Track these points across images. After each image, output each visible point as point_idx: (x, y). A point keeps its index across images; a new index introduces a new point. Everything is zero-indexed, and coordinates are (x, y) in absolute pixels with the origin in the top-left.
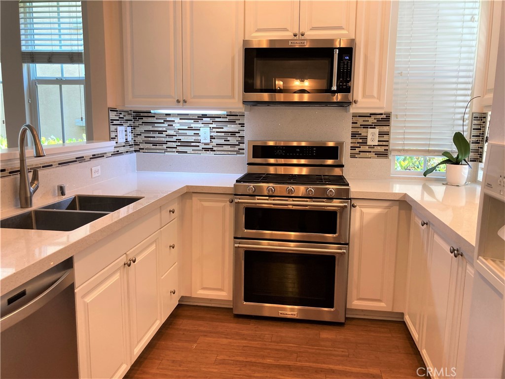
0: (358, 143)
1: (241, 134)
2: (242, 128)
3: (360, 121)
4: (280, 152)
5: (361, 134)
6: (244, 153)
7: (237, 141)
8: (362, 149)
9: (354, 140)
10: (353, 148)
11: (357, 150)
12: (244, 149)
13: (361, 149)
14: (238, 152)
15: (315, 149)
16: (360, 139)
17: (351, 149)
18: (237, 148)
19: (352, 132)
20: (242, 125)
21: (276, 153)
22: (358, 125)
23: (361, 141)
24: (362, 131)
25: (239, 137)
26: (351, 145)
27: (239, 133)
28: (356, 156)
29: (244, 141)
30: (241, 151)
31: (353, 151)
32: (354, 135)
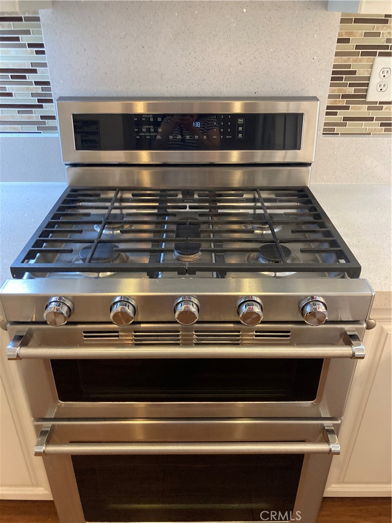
0: (344, 96)
1: (41, 75)
2: (39, 59)
3: (358, 34)
4: (148, 131)
5: (354, 72)
6: (55, 128)
7: (33, 95)
8: (353, 112)
9: (337, 90)
10: (331, 110)
11: (341, 114)
12: (53, 118)
13: (350, 113)
14: (42, 128)
15: (241, 121)
16: (351, 85)
17: (327, 114)
18: (36, 114)
19: (335, 66)
20: (38, 47)
21: (138, 132)
22: (350, 47)
23: (351, 91)
24: (359, 64)
25: (37, 83)
26: (327, 102)
27: (35, 71)
28: (337, 129)
29: (50, 95)
30: (49, 123)
31: (332, 119)
32: (338, 75)
